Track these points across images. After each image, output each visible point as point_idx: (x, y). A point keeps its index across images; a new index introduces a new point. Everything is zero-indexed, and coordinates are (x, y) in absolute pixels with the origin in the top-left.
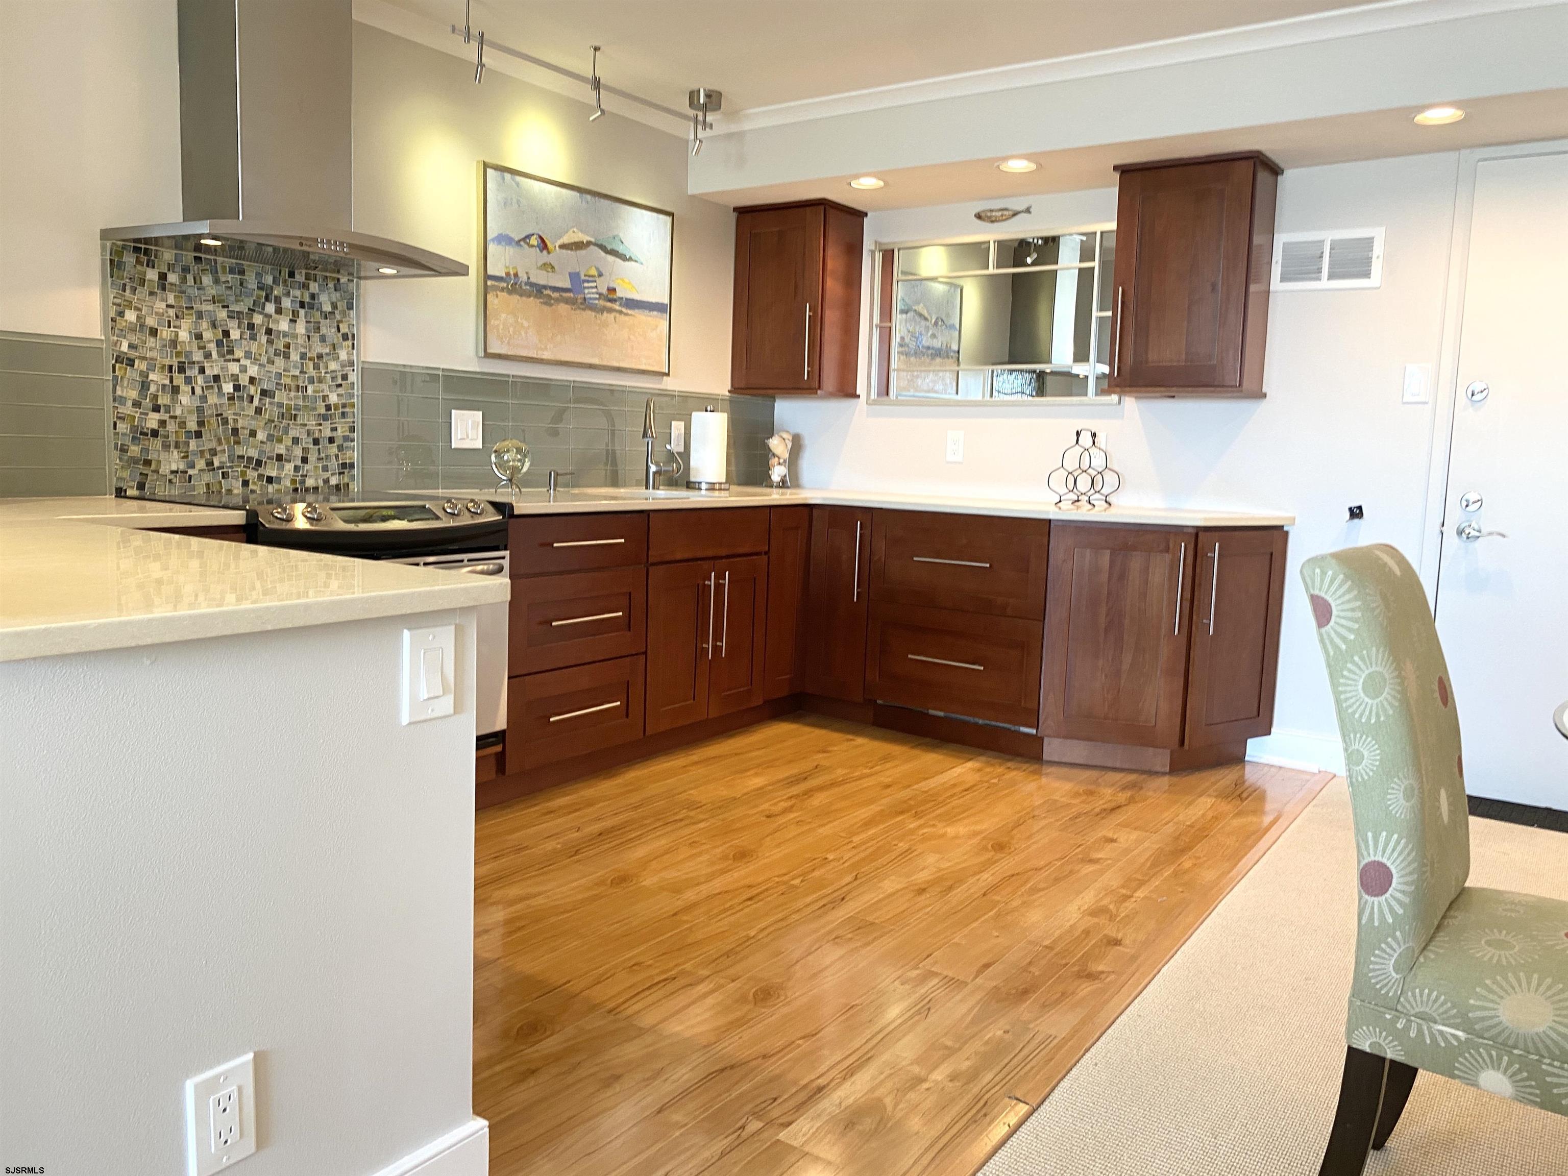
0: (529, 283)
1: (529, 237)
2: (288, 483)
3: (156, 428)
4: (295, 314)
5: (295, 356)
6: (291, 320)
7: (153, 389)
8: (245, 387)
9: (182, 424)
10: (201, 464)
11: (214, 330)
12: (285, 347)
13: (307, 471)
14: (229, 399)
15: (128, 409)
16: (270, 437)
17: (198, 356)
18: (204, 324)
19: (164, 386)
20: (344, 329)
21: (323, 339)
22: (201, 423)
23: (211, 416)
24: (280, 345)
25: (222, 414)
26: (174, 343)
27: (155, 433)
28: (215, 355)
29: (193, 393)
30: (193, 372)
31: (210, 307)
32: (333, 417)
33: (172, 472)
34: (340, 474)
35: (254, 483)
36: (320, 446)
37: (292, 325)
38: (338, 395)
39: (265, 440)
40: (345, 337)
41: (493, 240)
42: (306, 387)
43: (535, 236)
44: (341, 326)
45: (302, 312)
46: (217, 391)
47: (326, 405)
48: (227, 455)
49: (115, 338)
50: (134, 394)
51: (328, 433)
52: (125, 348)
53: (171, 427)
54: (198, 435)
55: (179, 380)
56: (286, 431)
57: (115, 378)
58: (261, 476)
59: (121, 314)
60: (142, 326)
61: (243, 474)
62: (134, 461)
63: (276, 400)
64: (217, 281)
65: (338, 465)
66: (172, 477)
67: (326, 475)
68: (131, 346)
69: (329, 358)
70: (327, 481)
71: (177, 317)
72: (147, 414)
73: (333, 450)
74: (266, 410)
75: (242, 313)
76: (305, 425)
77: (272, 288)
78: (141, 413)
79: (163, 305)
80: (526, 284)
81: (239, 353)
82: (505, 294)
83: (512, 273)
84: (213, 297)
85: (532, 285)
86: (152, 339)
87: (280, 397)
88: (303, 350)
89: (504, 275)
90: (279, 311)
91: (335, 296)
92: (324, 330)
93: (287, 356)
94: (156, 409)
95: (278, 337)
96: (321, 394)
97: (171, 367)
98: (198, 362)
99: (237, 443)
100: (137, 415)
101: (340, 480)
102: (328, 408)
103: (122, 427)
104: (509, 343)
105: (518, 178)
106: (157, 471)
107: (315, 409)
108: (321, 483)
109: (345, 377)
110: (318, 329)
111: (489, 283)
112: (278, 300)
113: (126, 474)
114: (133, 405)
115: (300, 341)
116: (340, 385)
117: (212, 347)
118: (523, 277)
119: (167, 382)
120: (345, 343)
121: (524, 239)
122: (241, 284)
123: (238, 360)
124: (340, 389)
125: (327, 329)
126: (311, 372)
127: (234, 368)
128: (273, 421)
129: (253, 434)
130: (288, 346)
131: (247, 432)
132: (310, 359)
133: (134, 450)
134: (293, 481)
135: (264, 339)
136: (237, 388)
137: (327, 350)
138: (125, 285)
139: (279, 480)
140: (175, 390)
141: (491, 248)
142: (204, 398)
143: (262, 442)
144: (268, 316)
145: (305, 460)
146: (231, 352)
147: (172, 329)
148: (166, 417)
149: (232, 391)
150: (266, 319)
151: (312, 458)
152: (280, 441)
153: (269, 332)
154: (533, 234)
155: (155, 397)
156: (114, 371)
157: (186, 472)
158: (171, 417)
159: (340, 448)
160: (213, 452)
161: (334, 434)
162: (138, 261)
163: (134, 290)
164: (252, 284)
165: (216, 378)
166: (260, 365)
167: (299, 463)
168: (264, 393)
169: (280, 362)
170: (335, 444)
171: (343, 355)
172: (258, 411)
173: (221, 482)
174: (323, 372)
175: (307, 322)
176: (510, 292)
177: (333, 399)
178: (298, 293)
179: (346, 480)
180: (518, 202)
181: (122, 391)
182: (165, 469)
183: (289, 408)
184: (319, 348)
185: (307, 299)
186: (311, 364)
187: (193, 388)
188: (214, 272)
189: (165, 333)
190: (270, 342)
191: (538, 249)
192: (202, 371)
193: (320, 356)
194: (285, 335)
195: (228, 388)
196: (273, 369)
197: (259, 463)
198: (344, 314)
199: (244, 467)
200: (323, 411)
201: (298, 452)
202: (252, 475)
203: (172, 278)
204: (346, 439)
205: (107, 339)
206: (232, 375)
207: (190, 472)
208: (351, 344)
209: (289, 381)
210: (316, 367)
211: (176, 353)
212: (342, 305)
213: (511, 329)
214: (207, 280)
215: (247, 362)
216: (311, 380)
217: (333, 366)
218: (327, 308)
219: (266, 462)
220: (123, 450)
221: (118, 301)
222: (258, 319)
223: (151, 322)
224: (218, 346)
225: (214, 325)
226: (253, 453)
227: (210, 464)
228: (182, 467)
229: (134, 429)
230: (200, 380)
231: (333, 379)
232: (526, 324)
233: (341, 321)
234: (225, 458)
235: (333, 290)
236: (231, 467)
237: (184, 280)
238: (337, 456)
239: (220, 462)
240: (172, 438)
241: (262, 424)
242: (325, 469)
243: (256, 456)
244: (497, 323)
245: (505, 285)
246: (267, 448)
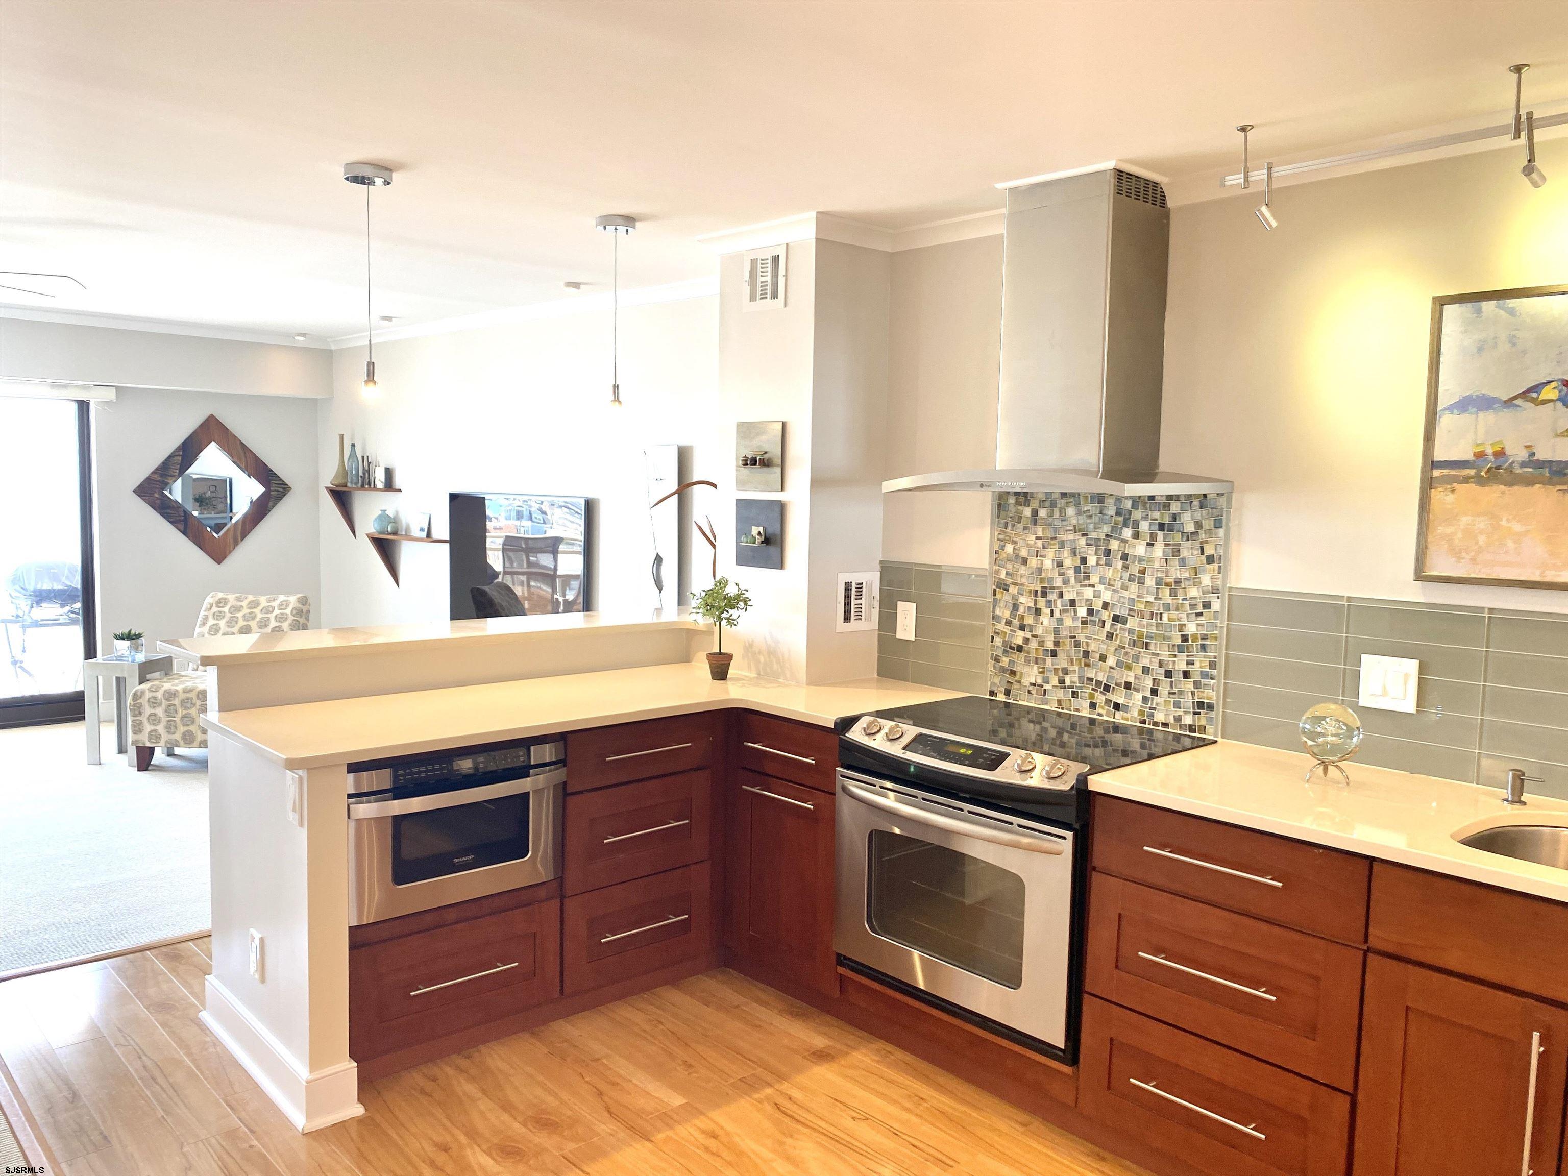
0: (1532, 462)
1: (1537, 388)
2: (1136, 714)
3: (1021, 644)
4: (1153, 537)
5: (1150, 582)
6: (1148, 544)
7: (1021, 610)
8: (1098, 611)
9: (1041, 643)
10: (1055, 681)
11: (1074, 558)
12: (1139, 573)
13: (1157, 704)
14: (1083, 623)
15: (1001, 627)
16: (1119, 664)
17: (1058, 582)
18: (1066, 553)
19: (1029, 608)
20: (1209, 550)
21: (1183, 562)
22: (1057, 643)
23: (1066, 637)
24: (1135, 569)
25: (1075, 637)
26: (1040, 570)
27: (1020, 649)
28: (1072, 580)
29: (1052, 616)
30: (1053, 596)
31: (1071, 537)
32: (1191, 649)
33: (1034, 685)
34: (1195, 713)
35: (1102, 708)
36: (1173, 679)
37: (1149, 548)
38: (1198, 625)
39: (1115, 666)
40: (1210, 559)
41: (1450, 409)
42: (1161, 614)
43: (1553, 385)
44: (1206, 547)
45: (1160, 535)
46: (1073, 614)
47: (1182, 636)
48: (1077, 675)
49: (997, 567)
50: (1007, 614)
51: (1183, 666)
52: (1003, 576)
53: (1034, 644)
54: (1054, 654)
55: (1042, 603)
56: (1136, 658)
57: (995, 601)
58: (1108, 702)
59: (1003, 548)
60: (1017, 556)
61: (1092, 696)
62: (1003, 670)
63: (1128, 626)
64: (1079, 513)
65: (1193, 703)
66: (1031, 688)
67: (1180, 712)
68: (1007, 574)
69: (1187, 583)
70: (1178, 719)
71: (1044, 547)
72: (1015, 632)
73: (1189, 685)
74: (1117, 635)
75: (1099, 539)
76: (1158, 655)
77: (1130, 513)
78: (1011, 631)
79: (1033, 537)
80: (1523, 465)
81: (1094, 579)
82: (1471, 486)
83: (1489, 451)
84: (1075, 526)
85: (1541, 464)
86: (1023, 567)
87: (1132, 623)
88: (1160, 575)
89: (1469, 457)
90: (1136, 535)
91: (1198, 516)
92: (1185, 553)
93: (1141, 582)
94: (1022, 628)
95: (1133, 563)
96: (1177, 623)
97: (1036, 591)
98: (1058, 588)
99: (1087, 665)
100: (1008, 632)
101: (1194, 720)
102: (1185, 638)
103: (998, 641)
104: (1473, 560)
105: (1512, 303)
106: (1019, 682)
107: (1169, 638)
108: (1171, 720)
109: (1207, 605)
110: (1176, 552)
111: (1436, 473)
112: (1136, 524)
113: (997, 680)
114: (1006, 623)
115: (1157, 565)
116: (1200, 614)
117: (1071, 573)
118: (1516, 453)
119: (1032, 605)
120: (1211, 566)
121: (1524, 395)
122: (1101, 513)
123: (1093, 586)
124: (1200, 618)
125: (1188, 551)
126: (1168, 599)
127: (1088, 593)
128: (1124, 648)
129: (1103, 658)
130: (1143, 572)
131: (1098, 656)
132: (1167, 585)
133: (1005, 661)
134: (1141, 713)
135: (1120, 564)
136: (1090, 612)
137: (1187, 575)
138: (1007, 523)
139: (1126, 708)
140: (1038, 612)
141: (1446, 422)
142: (1060, 621)
143: (1111, 668)
144: (1124, 541)
145: (1154, 692)
146: (1087, 578)
147: (1039, 558)
148: (1029, 635)
149: (1085, 615)
150: (1122, 544)
151: (1164, 690)
152: (1129, 668)
153: (1125, 557)
154: (1549, 382)
155: (1022, 618)
156: (995, 595)
157: (1042, 686)
158: (1033, 636)
159: (1197, 685)
160: (1066, 672)
161: (1190, 668)
162: (1017, 503)
163: (1013, 525)
164: (1111, 511)
165: (1073, 603)
166: (1114, 590)
167: (1148, 694)
168: (1116, 619)
169: (1134, 587)
170: (1192, 680)
171: (1206, 580)
172: (1110, 636)
173: (1070, 700)
174: (1181, 598)
175: (1166, 545)
176: (1480, 481)
177: (1191, 628)
178: (1157, 515)
179: (1203, 722)
180: (1512, 340)
181: (1000, 611)
182: (1026, 681)
183: (1141, 636)
184: (1176, 572)
185: (1167, 520)
186: (1167, 590)
187: (1052, 611)
188: (1078, 504)
189: (1033, 562)
190: (1126, 567)
191: (1559, 404)
192: (1061, 595)
193: (1178, 582)
194: (1141, 560)
195: (1082, 612)
196: (1126, 594)
197: (1107, 688)
198: (1209, 532)
199: (1093, 689)
200: (1178, 641)
201: (1149, 683)
202: (1100, 698)
203: (1043, 513)
204: (1204, 675)
205: (991, 568)
206: (1087, 600)
207: (1046, 686)
208: (1217, 568)
209: (1142, 607)
210: (1173, 593)
211: (1041, 579)
212: (1208, 524)
213: (1482, 539)
214: (1071, 511)
215: (1101, 587)
216: (1167, 608)
217: (1193, 592)
218: (1190, 528)
219: (1114, 688)
220: (997, 659)
221: (1001, 537)
222: (1114, 545)
223: (1024, 553)
224: (1075, 573)
225: (1074, 552)
226: (1102, 677)
227: (1062, 682)
228: (1039, 681)
229: (1005, 643)
230: (1059, 602)
231: (1193, 606)
232: (1517, 527)
233: (1206, 542)
234: (1076, 679)
235: (1198, 507)
236: (1081, 688)
237: (1051, 515)
238: (1193, 693)
239: (1071, 682)
240: (1033, 655)
241: (1113, 649)
242: (1177, 705)
243: (1105, 682)
244: (1449, 530)
245: (1472, 472)
246: (1116, 674)
